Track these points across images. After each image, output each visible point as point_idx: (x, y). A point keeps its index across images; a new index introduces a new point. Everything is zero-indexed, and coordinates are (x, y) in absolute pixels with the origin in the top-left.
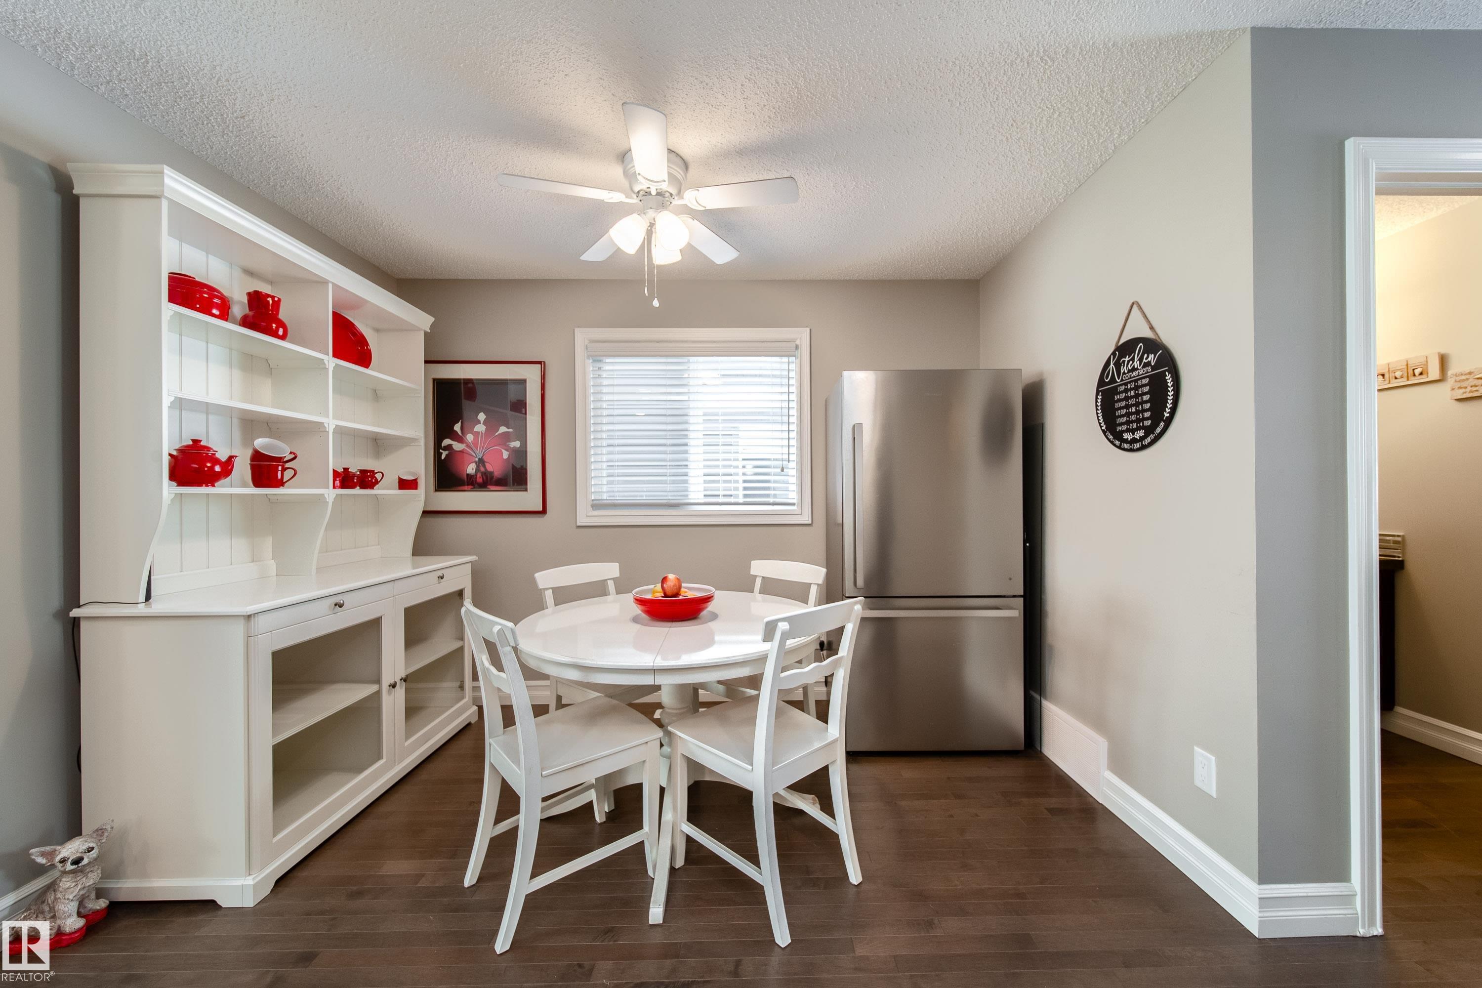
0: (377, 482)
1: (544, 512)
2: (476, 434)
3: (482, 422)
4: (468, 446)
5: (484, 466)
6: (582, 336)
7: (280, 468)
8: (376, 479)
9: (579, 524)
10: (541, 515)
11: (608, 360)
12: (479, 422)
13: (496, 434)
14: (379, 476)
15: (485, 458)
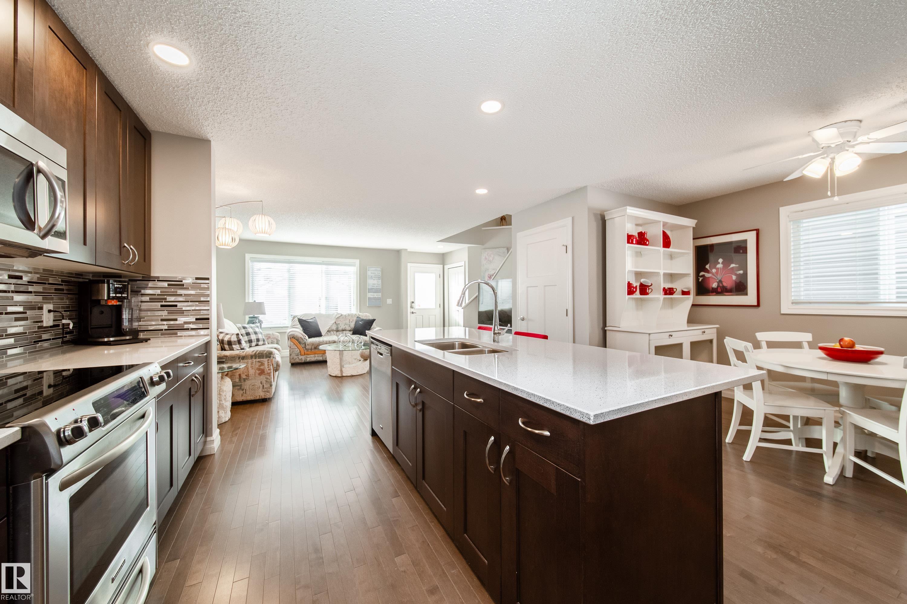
0: (674, 292)
1: (758, 305)
2: (717, 269)
3: (721, 263)
4: (713, 274)
5: (722, 284)
6: (784, 211)
7: (648, 289)
8: (674, 291)
9: (782, 312)
10: (757, 307)
11: (804, 221)
12: (719, 263)
13: (729, 268)
14: (675, 290)
15: (722, 280)
